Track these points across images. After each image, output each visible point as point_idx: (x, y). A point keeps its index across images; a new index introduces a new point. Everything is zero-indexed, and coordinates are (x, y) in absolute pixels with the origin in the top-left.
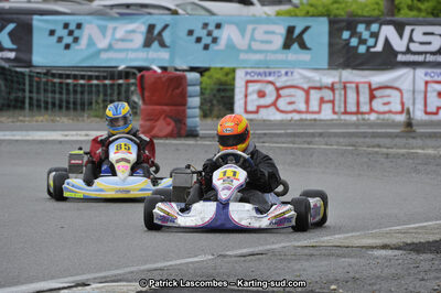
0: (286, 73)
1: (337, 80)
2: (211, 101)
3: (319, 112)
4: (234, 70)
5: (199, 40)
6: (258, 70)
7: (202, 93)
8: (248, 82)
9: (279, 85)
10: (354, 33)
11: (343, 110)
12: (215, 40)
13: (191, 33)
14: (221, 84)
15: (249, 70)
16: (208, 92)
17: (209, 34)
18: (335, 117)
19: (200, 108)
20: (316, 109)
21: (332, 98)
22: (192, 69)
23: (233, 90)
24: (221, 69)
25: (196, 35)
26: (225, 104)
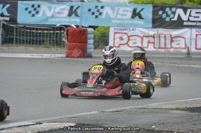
0: (133, 29)
1: (156, 33)
2: (98, 42)
3: (147, 47)
4: (109, 28)
5: (93, 13)
6: (120, 28)
7: (94, 38)
8: (115, 33)
9: (129, 35)
10: (164, 12)
11: (158, 47)
12: (101, 14)
13: (90, 10)
14: (103, 34)
15: (116, 28)
16: (97, 37)
17: (98, 11)
18: (155, 50)
19: (93, 44)
20: (146, 46)
21: (153, 41)
22: (90, 27)
23: (108, 37)
24: (103, 27)
25: (92, 11)
26: (105, 43)
